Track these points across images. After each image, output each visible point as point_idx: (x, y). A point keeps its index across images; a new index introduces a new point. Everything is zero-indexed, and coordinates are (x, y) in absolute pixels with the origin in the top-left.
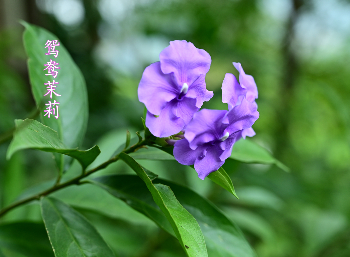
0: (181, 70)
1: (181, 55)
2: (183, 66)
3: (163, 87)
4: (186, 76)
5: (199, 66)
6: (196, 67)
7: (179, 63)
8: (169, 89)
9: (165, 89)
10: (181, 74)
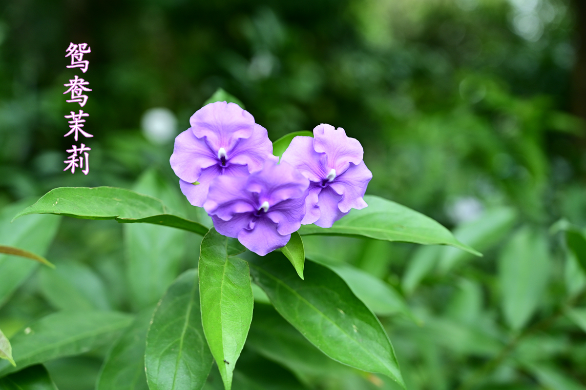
0: (220, 134)
1: (217, 118)
2: (221, 129)
3: (200, 152)
4: (226, 140)
5: (240, 129)
6: (237, 130)
7: (215, 126)
8: (208, 155)
9: (203, 155)
10: (221, 139)
